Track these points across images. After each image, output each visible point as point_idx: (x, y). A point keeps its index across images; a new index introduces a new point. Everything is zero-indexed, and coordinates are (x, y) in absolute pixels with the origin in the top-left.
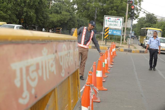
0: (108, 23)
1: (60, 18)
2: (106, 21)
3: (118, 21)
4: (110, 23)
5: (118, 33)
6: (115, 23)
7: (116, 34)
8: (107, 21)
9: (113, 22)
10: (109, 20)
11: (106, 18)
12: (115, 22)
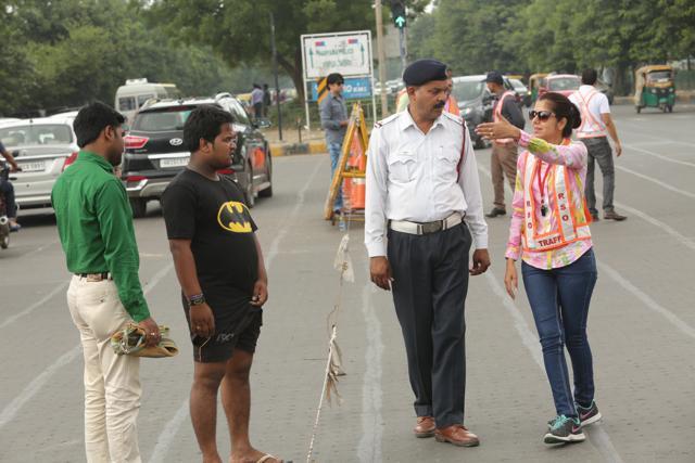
0: (319, 60)
1: (67, 61)
2: (311, 53)
3: (351, 46)
4: (323, 59)
5: (361, 89)
6: (342, 57)
7: (352, 96)
8: (314, 52)
9: (334, 52)
10: (321, 49)
11: (309, 43)
12: (342, 51)
